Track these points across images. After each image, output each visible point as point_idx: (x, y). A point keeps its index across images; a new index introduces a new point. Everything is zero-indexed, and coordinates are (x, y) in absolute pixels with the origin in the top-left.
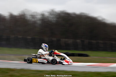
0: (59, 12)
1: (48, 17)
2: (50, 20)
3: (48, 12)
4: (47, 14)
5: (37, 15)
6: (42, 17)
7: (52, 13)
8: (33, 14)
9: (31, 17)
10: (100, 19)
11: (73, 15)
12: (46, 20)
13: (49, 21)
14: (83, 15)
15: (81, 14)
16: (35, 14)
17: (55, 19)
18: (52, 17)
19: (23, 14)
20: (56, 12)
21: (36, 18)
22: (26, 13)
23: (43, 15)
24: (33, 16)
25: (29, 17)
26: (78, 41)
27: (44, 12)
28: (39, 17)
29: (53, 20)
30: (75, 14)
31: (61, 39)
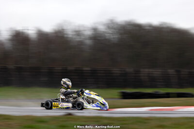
0: (123, 23)
1: (104, 32)
3: (104, 25)
4: (102, 28)
5: (85, 30)
6: (94, 33)
7: (112, 25)
8: (77, 29)
9: (74, 33)
11: (148, 28)
12: (99, 39)
13: (106, 39)
14: (165, 26)
15: (160, 25)
16: (82, 29)
18: (111, 32)
19: (60, 29)
20: (117, 24)
21: (83, 35)
22: (65, 28)
23: (95, 29)
24: (78, 33)
27: (97, 25)
28: (89, 33)
30: (150, 26)
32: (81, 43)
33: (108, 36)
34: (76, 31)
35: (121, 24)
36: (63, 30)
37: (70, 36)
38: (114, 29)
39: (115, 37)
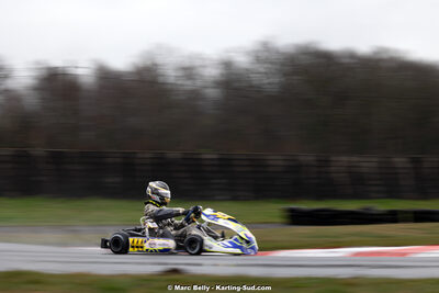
0: (291, 50)
1: (247, 70)
2: (255, 83)
3: (248, 53)
4: (242, 61)
5: (204, 67)
6: (224, 72)
7: (265, 54)
8: (187, 64)
9: (180, 73)
11: (347, 61)
12: (237, 85)
13: (252, 87)
14: (385, 56)
15: (376, 53)
16: (197, 63)
17: (276, 80)
18: (262, 70)
19: (149, 63)
20: (277, 52)
21: (202, 76)
22: (159, 60)
23: (227, 65)
24: (189, 72)
25: (170, 74)
26: (399, 161)
27: (232, 54)
28: (212, 72)
29: (266, 81)
30: (352, 55)
32: (195, 95)
33: (256, 79)
34: (185, 69)
35: (285, 51)
36: (156, 65)
37: (171, 80)
38: (271, 63)
39: (271, 80)
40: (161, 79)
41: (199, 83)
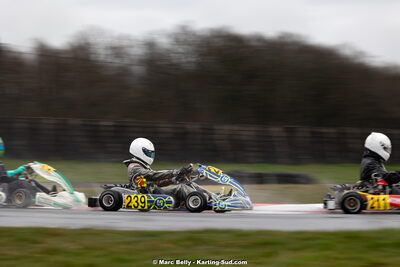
0: (208, 34)
1: (168, 50)
2: (175, 61)
3: (169, 36)
4: (164, 42)
5: (131, 47)
6: (148, 51)
7: (184, 37)
8: (116, 43)
9: (109, 52)
10: (347, 52)
11: (254, 43)
12: (159, 63)
13: (172, 65)
14: (289, 40)
15: (280, 38)
16: (125, 43)
17: (194, 60)
18: (181, 50)
19: (83, 42)
20: (194, 35)
21: (129, 55)
22: (92, 40)
23: (151, 45)
24: (117, 51)
25: (102, 54)
26: (276, 130)
27: (155, 36)
28: (138, 52)
29: (184, 60)
30: (260, 39)
31: (217, 127)
32: (123, 73)
33: (175, 58)
34: (113, 48)
35: (201, 34)
36: (88, 44)
37: (102, 58)
38: (189, 45)
39: (189, 59)
40: (93, 57)
41: (126, 61)
